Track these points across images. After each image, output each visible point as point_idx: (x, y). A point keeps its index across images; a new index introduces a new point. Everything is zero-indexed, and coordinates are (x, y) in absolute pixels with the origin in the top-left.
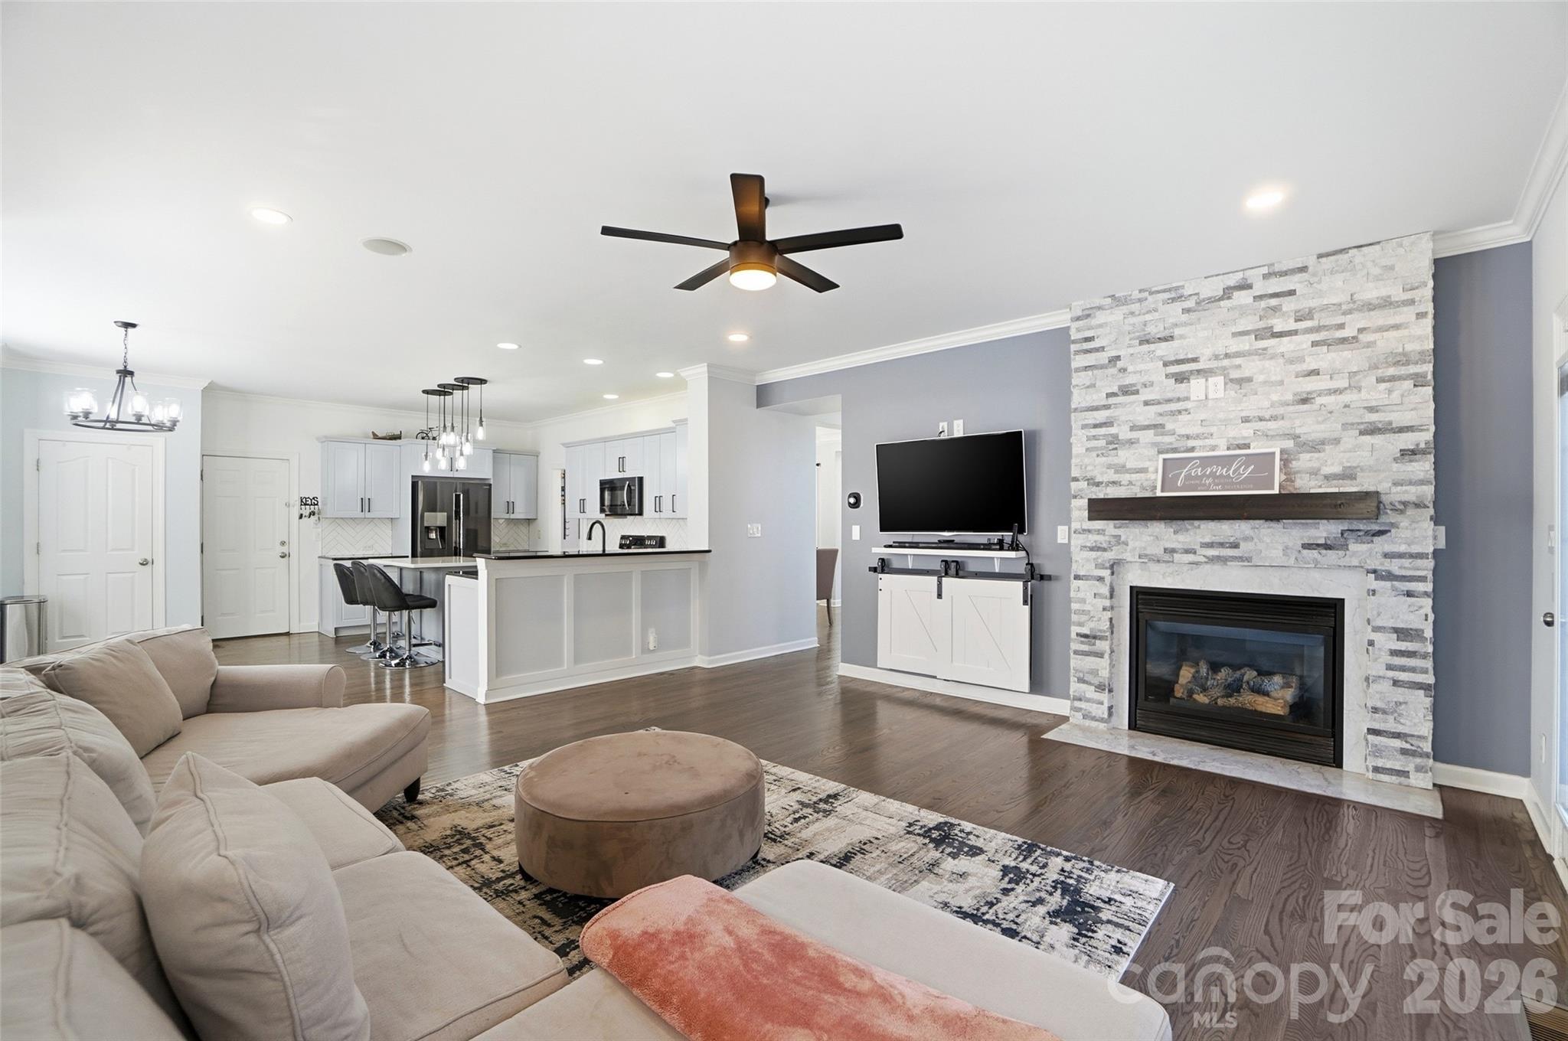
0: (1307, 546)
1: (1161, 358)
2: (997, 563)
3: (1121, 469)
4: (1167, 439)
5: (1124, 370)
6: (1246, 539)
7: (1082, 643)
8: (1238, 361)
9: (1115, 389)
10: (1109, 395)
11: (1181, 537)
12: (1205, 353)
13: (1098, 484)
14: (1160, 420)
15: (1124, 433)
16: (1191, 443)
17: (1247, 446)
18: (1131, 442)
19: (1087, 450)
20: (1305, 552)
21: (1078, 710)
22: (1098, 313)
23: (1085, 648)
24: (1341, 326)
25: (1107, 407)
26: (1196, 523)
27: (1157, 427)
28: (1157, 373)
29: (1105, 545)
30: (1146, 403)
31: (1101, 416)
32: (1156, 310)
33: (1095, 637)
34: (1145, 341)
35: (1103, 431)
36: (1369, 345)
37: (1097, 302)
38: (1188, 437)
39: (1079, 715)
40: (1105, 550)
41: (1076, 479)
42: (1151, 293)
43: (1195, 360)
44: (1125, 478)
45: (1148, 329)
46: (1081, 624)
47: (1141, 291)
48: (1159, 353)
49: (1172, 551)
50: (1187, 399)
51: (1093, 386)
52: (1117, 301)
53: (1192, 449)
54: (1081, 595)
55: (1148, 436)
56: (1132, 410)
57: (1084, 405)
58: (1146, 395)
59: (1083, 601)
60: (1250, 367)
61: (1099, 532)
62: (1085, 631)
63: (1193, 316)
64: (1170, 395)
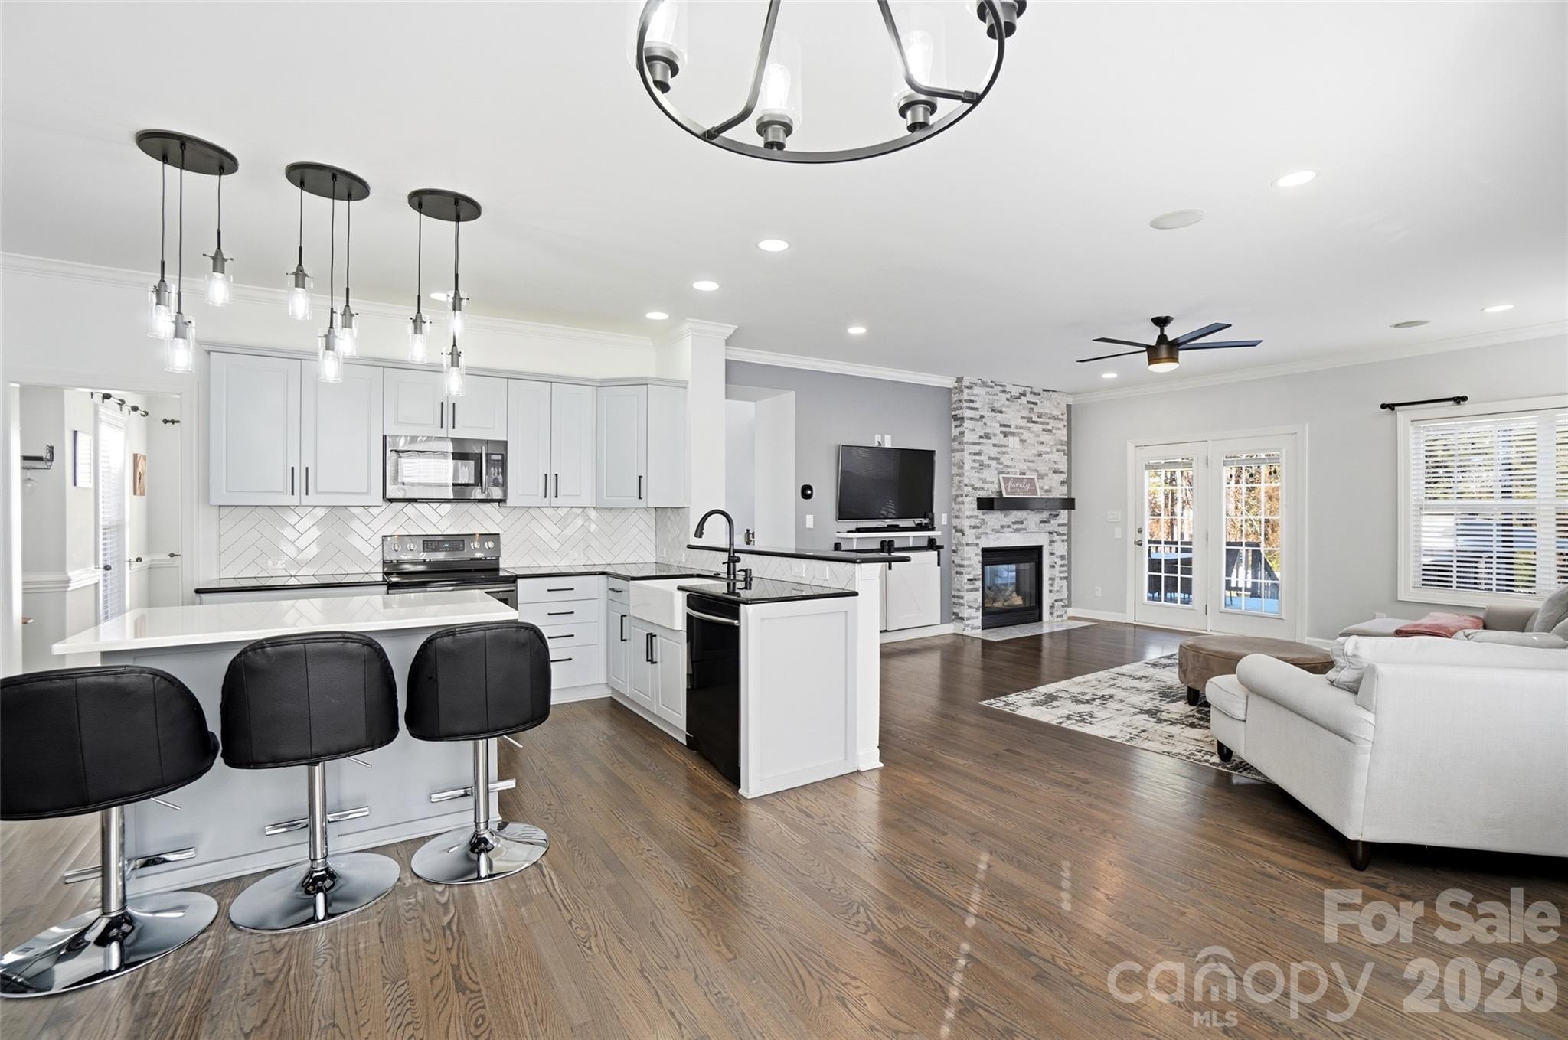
0: (1042, 522)
1: (999, 422)
2: (911, 540)
3: (984, 481)
4: (1001, 466)
5: (985, 424)
6: (1026, 519)
7: (971, 584)
8: (1022, 431)
9: (982, 435)
10: (981, 437)
11: (1006, 520)
12: (1013, 424)
13: (975, 489)
14: (998, 456)
15: (986, 462)
16: (1009, 470)
17: (1024, 474)
18: (989, 466)
19: (971, 468)
20: (1042, 525)
21: (968, 625)
22: (975, 387)
23: (971, 587)
24: (1048, 424)
25: (979, 444)
26: (1011, 511)
27: (997, 459)
28: (998, 430)
29: (979, 525)
30: (994, 445)
31: (976, 449)
32: (997, 395)
33: (975, 580)
34: (993, 411)
35: (977, 458)
36: (1054, 434)
37: (976, 381)
38: (1007, 466)
39: (969, 628)
40: (978, 527)
41: (966, 485)
42: (996, 385)
43: (1009, 426)
44: (986, 486)
45: (995, 405)
46: (969, 573)
47: (992, 382)
48: (998, 419)
49: (1002, 527)
50: (1008, 446)
51: (974, 430)
52: (984, 385)
53: (1008, 473)
54: (969, 556)
55: (993, 463)
56: (989, 450)
57: (970, 440)
58: (994, 441)
59: (969, 559)
60: (1026, 435)
61: (977, 517)
62: (971, 577)
63: (1010, 403)
64: (1002, 443)
